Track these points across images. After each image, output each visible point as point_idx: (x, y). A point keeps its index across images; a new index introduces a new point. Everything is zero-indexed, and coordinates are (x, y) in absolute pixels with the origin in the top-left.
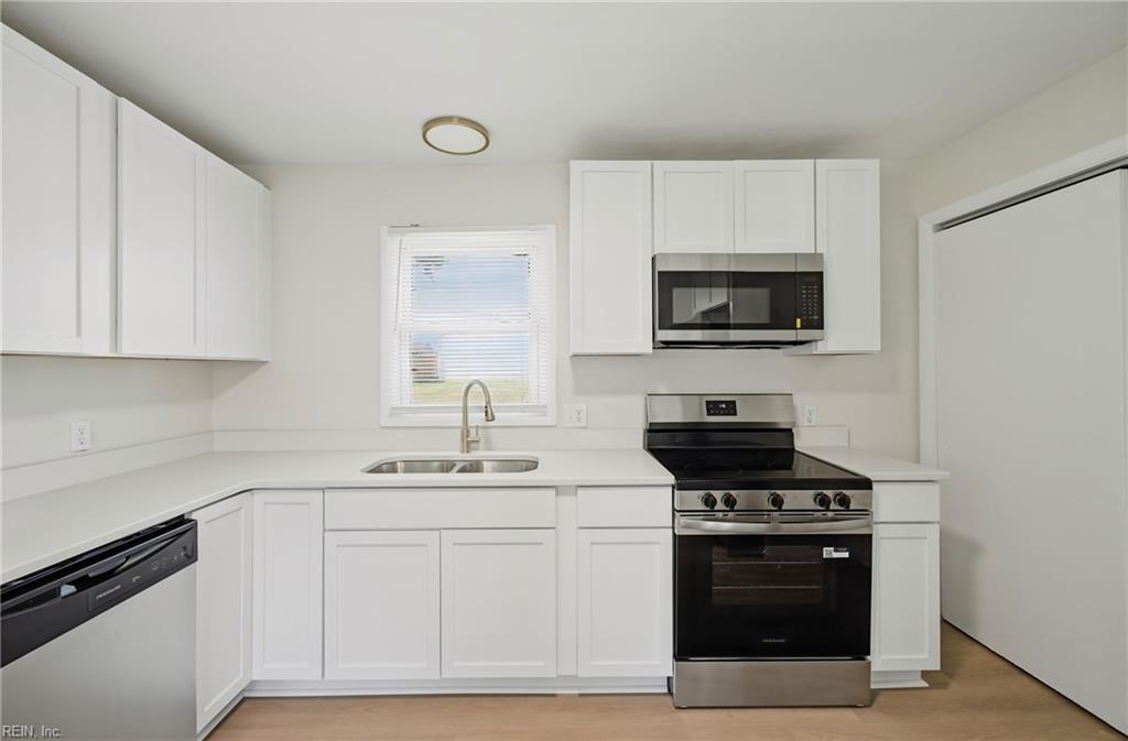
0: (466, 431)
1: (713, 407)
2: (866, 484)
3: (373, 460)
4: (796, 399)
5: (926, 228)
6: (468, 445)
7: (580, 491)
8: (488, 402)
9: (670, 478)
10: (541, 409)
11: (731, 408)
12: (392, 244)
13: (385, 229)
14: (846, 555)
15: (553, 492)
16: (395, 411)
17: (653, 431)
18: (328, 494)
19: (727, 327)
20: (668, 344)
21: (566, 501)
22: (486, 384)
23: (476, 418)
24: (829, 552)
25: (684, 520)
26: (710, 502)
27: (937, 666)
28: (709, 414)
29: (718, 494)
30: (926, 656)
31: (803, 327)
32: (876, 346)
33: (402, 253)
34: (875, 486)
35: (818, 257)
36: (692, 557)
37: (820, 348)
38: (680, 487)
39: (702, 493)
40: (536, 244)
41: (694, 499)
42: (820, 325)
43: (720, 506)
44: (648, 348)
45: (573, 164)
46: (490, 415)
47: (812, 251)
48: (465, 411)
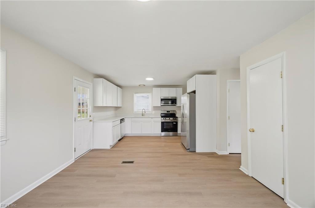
0: (142, 114)
1: (167, 112)
6: (143, 115)
9: (161, 117)
10: (150, 112)
11: (169, 112)
13: (134, 93)
16: (135, 112)
17: (161, 114)
18: (132, 118)
19: (169, 104)
20: (162, 105)
21: (152, 119)
22: (145, 109)
24: (174, 123)
26: (164, 119)
29: (165, 118)
33: (136, 96)
34: (178, 118)
35: (176, 97)
36: (163, 123)
37: (177, 106)
40: (150, 95)
41: (162, 119)
42: (176, 104)
44: (160, 106)
45: (153, 88)
46: (145, 112)
47: (175, 96)
48: (142, 112)
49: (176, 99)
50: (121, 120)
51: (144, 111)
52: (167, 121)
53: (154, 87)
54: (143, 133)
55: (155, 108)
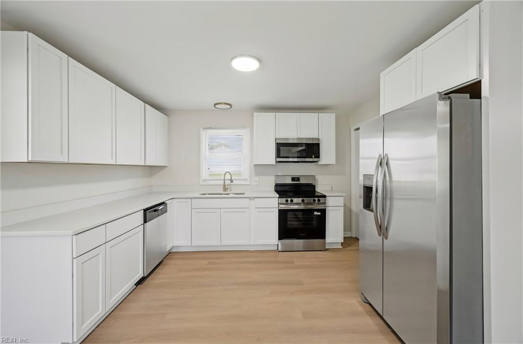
0: (224, 186)
1: (293, 179)
2: (324, 196)
3: (201, 193)
4: (316, 177)
5: (352, 130)
6: (225, 189)
7: (256, 199)
8: (231, 177)
9: (278, 196)
10: (246, 180)
11: (298, 179)
12: (203, 133)
13: (201, 128)
14: (320, 214)
15: (248, 199)
16: (204, 180)
17: (277, 185)
18: (193, 200)
20: (280, 162)
21: (252, 202)
22: (231, 173)
23: (228, 182)
24: (316, 213)
25: (281, 206)
26: (287, 201)
27: (343, 242)
28: (292, 181)
29: (289, 199)
30: (340, 239)
31: (315, 158)
32: (334, 163)
33: (206, 136)
34: (327, 197)
35: (318, 139)
36: (283, 214)
37: (320, 163)
38: (279, 198)
39: (285, 199)
40: (245, 133)
41: (284, 200)
42: (318, 157)
43: (289, 202)
44: (274, 163)
45: (254, 114)
46: (232, 181)
47: (317, 137)
48: (224, 180)
49: (318, 144)
50: (145, 210)
51: (228, 177)
52: (296, 207)
53: (256, 112)
54: (226, 242)
55: (260, 169)
